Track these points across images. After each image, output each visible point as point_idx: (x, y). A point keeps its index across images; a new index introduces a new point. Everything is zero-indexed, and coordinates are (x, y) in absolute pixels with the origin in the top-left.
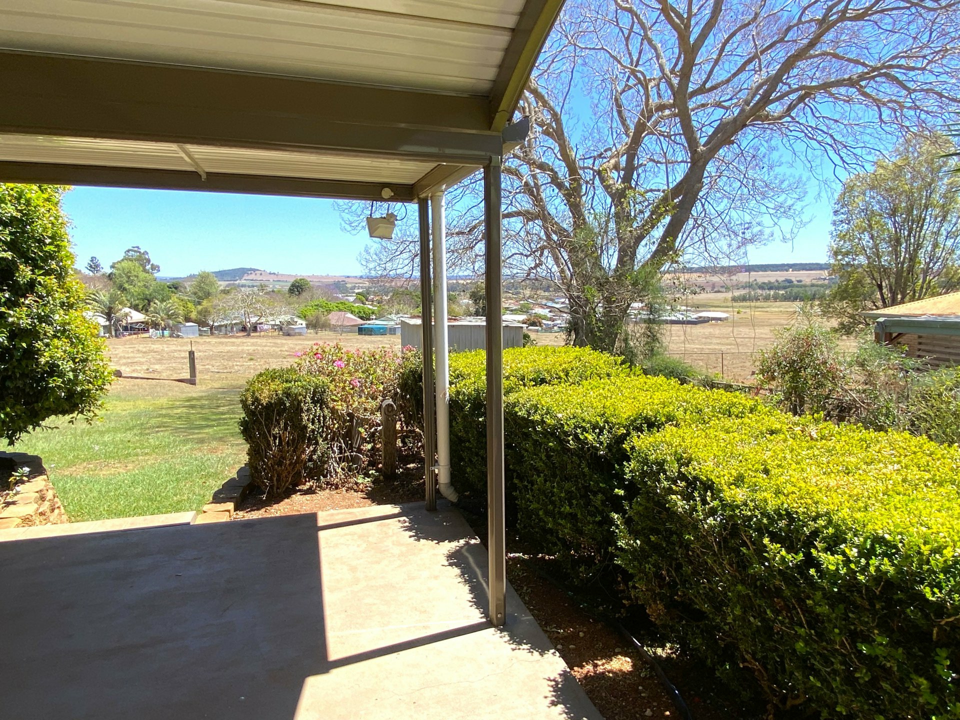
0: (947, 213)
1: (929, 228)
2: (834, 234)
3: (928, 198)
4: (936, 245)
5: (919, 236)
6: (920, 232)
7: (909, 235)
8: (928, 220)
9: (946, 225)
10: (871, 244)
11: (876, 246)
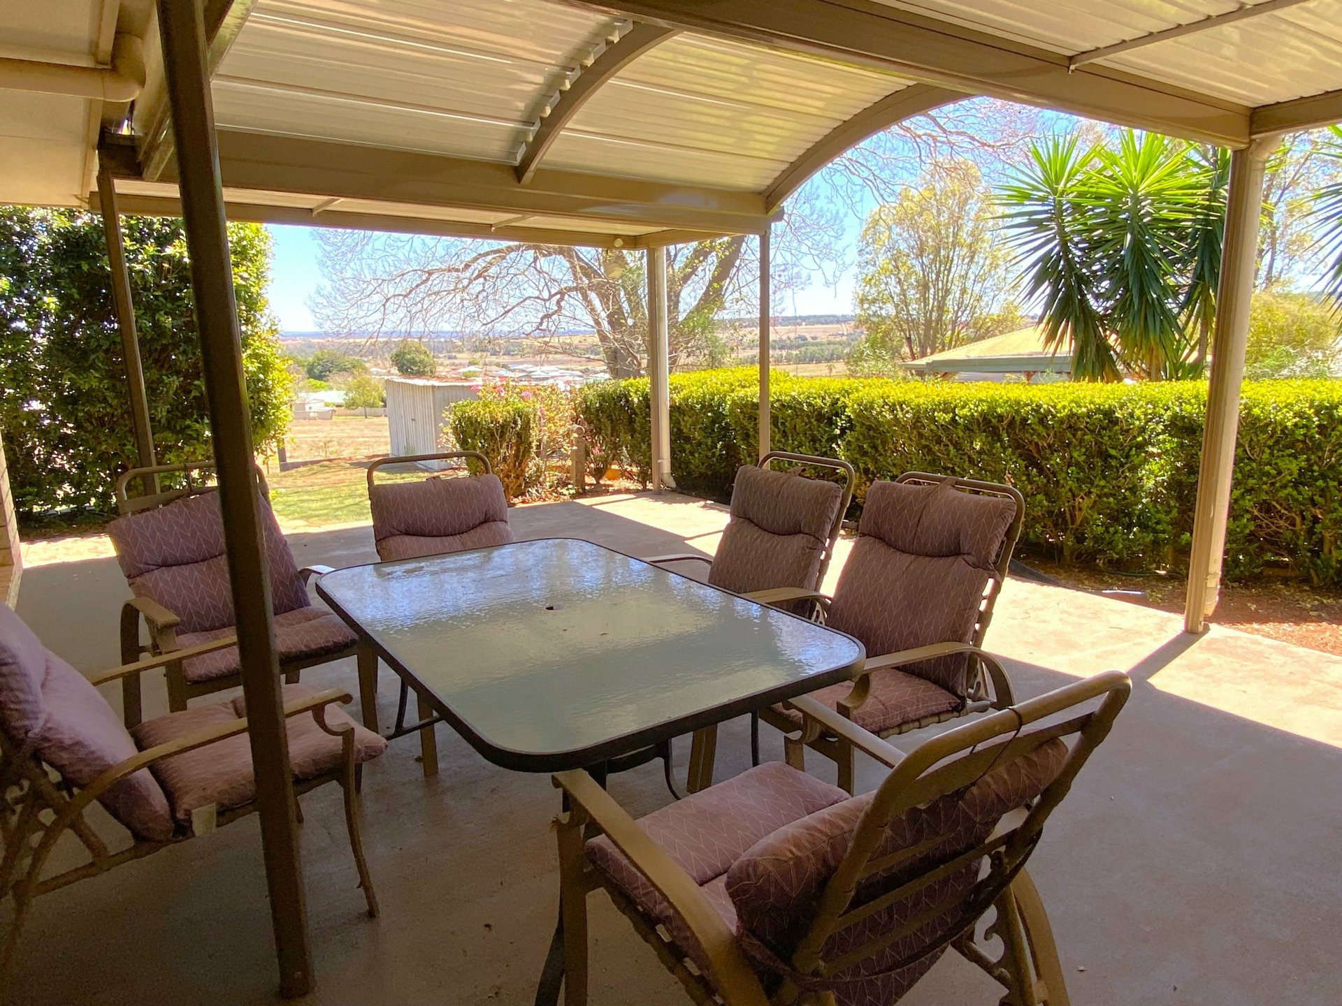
0: (974, 253)
1: (957, 270)
2: (860, 278)
3: (955, 235)
4: (964, 291)
5: (947, 281)
6: (948, 275)
7: (937, 279)
8: (955, 262)
9: (973, 267)
10: (898, 290)
11: (903, 293)
